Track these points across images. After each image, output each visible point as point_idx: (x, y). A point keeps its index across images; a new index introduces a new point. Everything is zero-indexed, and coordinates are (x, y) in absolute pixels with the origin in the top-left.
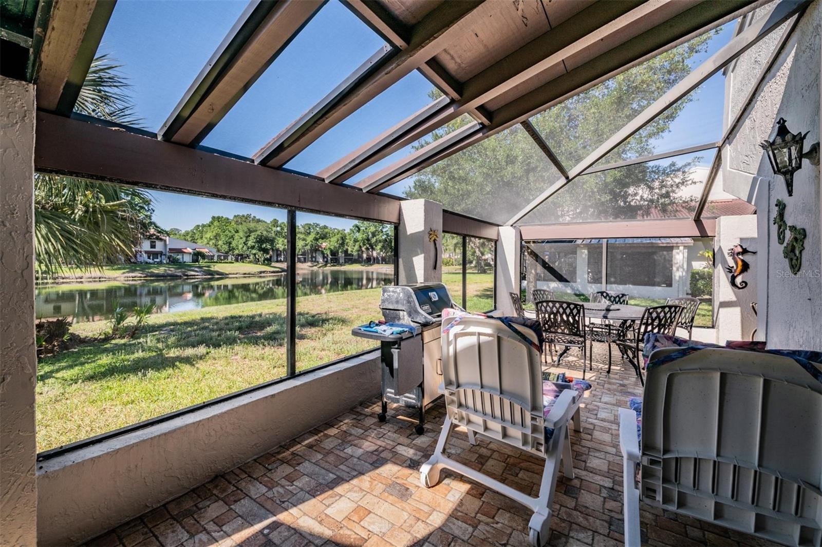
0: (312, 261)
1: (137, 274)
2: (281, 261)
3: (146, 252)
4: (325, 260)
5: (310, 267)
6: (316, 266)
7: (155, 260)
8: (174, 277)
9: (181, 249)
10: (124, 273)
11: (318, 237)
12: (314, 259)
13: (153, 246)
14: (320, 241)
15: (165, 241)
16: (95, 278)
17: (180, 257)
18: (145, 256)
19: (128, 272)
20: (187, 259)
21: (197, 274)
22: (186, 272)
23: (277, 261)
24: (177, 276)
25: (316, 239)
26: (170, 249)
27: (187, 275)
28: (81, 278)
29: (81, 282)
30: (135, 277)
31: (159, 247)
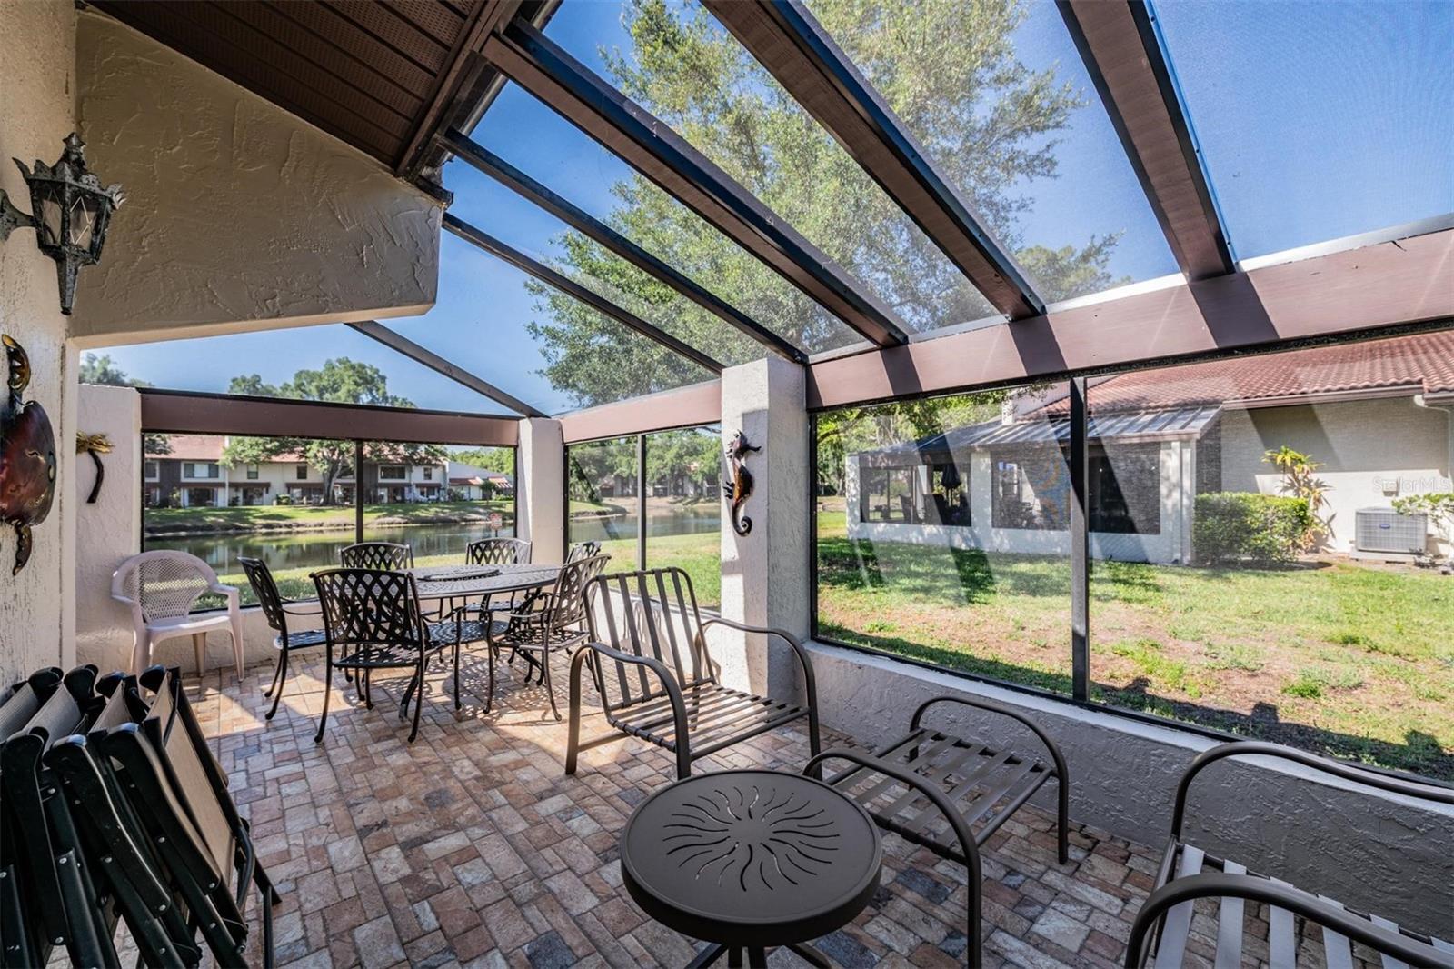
0: (676, 494)
1: (396, 519)
2: (628, 495)
3: (418, 486)
4: (699, 491)
5: (671, 503)
6: (680, 501)
7: (431, 497)
8: (447, 523)
9: (467, 480)
10: (379, 517)
11: (683, 451)
12: (680, 491)
13: (428, 476)
14: (687, 459)
15: (444, 467)
16: (338, 525)
17: (464, 491)
18: (416, 491)
19: (384, 516)
20: (476, 494)
21: (478, 517)
22: (464, 515)
23: (623, 496)
24: (451, 521)
25: (680, 457)
26: (451, 480)
27: (466, 520)
28: (321, 525)
29: (321, 531)
30: (392, 523)
31: (436, 477)
